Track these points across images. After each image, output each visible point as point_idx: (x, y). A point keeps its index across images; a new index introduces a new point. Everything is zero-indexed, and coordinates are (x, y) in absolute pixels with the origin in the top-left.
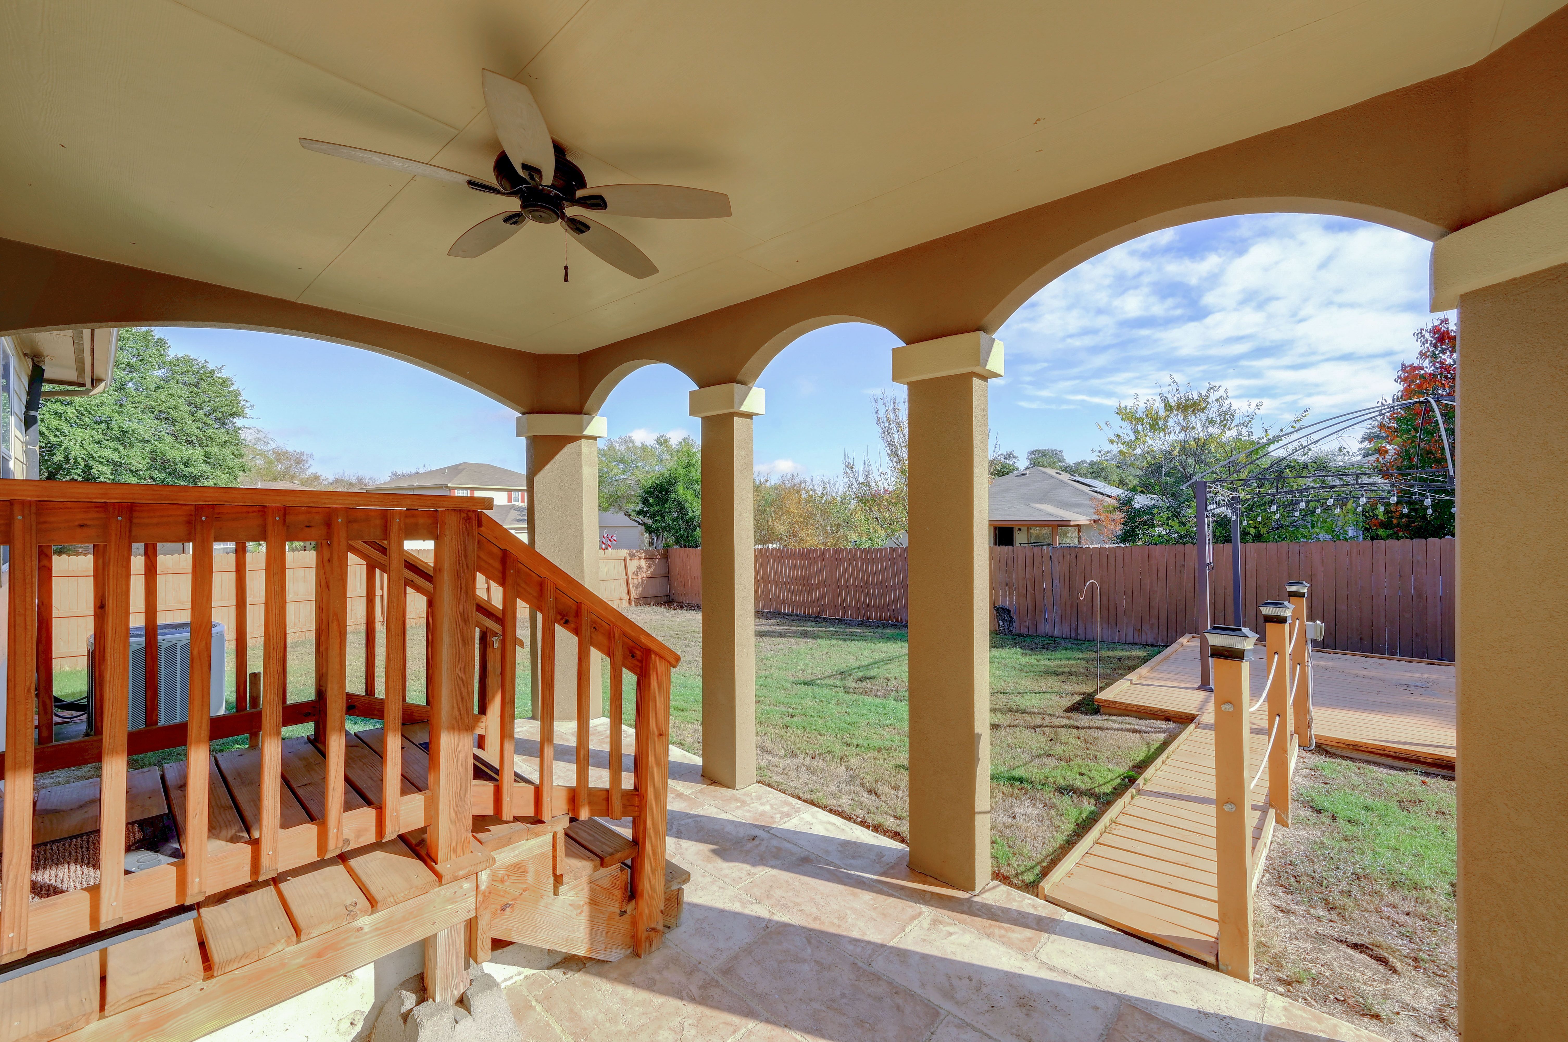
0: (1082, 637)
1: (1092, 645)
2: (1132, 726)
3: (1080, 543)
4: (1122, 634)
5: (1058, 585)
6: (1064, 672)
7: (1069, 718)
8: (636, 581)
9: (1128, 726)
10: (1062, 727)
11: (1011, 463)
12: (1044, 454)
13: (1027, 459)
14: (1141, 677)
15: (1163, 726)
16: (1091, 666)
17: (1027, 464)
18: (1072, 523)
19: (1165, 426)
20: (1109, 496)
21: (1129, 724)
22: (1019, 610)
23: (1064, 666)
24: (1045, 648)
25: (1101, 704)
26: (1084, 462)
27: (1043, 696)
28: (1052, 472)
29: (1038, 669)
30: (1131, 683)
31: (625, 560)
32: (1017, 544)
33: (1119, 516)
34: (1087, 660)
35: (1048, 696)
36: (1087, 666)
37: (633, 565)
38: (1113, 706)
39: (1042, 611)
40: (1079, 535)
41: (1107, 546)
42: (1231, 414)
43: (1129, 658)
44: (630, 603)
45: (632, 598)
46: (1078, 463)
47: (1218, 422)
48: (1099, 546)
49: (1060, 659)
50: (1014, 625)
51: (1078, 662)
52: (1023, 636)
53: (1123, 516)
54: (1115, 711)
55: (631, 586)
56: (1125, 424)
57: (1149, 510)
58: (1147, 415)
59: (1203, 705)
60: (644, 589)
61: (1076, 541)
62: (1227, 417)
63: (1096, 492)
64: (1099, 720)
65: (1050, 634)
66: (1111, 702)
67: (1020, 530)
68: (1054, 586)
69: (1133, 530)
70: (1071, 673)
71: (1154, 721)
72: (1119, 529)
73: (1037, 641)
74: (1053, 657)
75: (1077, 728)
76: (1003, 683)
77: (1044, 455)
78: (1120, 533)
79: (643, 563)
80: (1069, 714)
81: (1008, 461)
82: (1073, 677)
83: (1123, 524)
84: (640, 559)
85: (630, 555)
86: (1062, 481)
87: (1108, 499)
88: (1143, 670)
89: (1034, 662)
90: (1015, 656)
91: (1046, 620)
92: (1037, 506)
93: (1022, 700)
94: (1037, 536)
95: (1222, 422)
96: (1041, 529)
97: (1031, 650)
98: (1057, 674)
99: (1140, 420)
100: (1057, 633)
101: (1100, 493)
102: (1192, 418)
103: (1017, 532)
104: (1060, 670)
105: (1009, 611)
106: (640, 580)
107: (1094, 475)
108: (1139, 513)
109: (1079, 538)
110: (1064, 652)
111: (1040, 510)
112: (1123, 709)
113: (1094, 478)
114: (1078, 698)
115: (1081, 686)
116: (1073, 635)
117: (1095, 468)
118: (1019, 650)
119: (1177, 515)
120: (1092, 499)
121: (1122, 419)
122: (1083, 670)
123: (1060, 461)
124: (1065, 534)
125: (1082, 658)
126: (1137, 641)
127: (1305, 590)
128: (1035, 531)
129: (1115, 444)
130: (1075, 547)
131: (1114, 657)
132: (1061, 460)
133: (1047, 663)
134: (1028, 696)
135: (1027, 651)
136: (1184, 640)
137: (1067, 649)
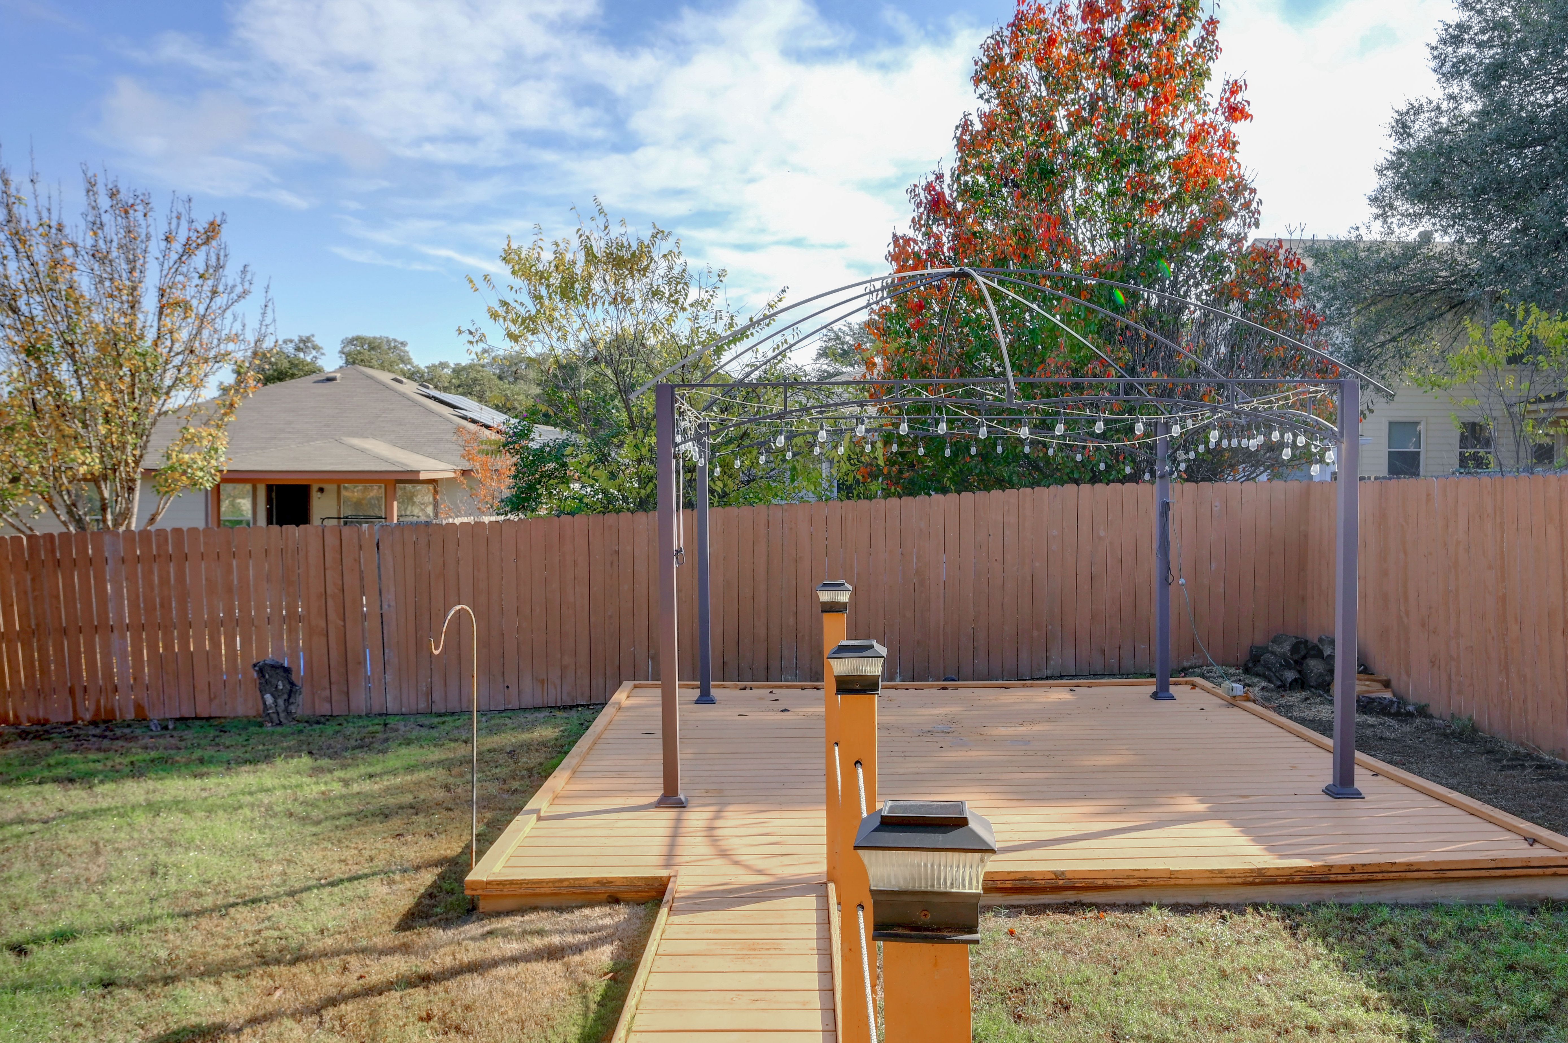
0: (439, 707)
1: (458, 723)
2: (546, 940)
3: (436, 515)
4: (514, 690)
5: (393, 604)
6: (401, 807)
7: (405, 949)
9: (538, 942)
10: (390, 986)
11: (308, 359)
12: (373, 345)
13: (342, 352)
14: (556, 798)
15: (608, 921)
16: (458, 781)
17: (341, 362)
18: (423, 476)
19: (587, 291)
20: (487, 427)
21: (540, 933)
22: (309, 664)
23: (401, 790)
24: (365, 745)
25: (479, 892)
26: (443, 365)
27: (349, 890)
28: (385, 377)
29: (344, 809)
30: (539, 819)
32: (316, 519)
33: (507, 462)
34: (448, 765)
35: (360, 887)
36: (451, 780)
38: (506, 891)
39: (360, 663)
40: (435, 499)
41: (486, 519)
42: (685, 284)
43: (528, 747)
46: (434, 366)
47: (667, 295)
48: (470, 519)
49: (394, 772)
50: (300, 699)
51: (432, 773)
52: (318, 723)
53: (514, 459)
54: (508, 904)
56: (519, 282)
57: (558, 452)
58: (557, 267)
59: (672, 846)
61: (430, 510)
62: (679, 288)
63: (464, 418)
64: (473, 939)
65: (376, 709)
66: (501, 883)
67: (321, 490)
68: (385, 607)
69: (531, 487)
70: (415, 809)
71: (587, 911)
72: (505, 488)
73: (350, 729)
74: (378, 769)
75: (425, 980)
76: (255, 870)
77: (372, 348)
78: (507, 493)
80: (408, 936)
81: (301, 355)
82: (421, 819)
83: (515, 477)
86: (403, 395)
87: (487, 432)
88: (558, 781)
89: (337, 788)
90: (294, 780)
91: (368, 679)
92: (356, 442)
93: (297, 918)
94: (358, 504)
95: (671, 295)
96: (365, 489)
97: (334, 755)
98: (385, 815)
99: (542, 276)
100: (392, 707)
101: (474, 421)
102: (629, 283)
103: (315, 495)
104: (391, 801)
105: (287, 671)
107: (460, 389)
108: (540, 456)
109: (436, 506)
110: (404, 751)
111: (362, 451)
112: (526, 895)
113: (464, 394)
114: (428, 877)
115: (435, 843)
116: (422, 706)
117: (463, 378)
118: (306, 761)
119: (603, 459)
120: (459, 430)
121: (514, 273)
122: (440, 794)
123: (403, 362)
124: (410, 499)
125: (440, 762)
126: (539, 702)
127: (844, 597)
128: (353, 493)
129: (501, 320)
130: (427, 524)
131: (501, 750)
132: (404, 359)
133: (367, 786)
134: (311, 899)
135: (324, 762)
136: (621, 696)
137: (408, 743)
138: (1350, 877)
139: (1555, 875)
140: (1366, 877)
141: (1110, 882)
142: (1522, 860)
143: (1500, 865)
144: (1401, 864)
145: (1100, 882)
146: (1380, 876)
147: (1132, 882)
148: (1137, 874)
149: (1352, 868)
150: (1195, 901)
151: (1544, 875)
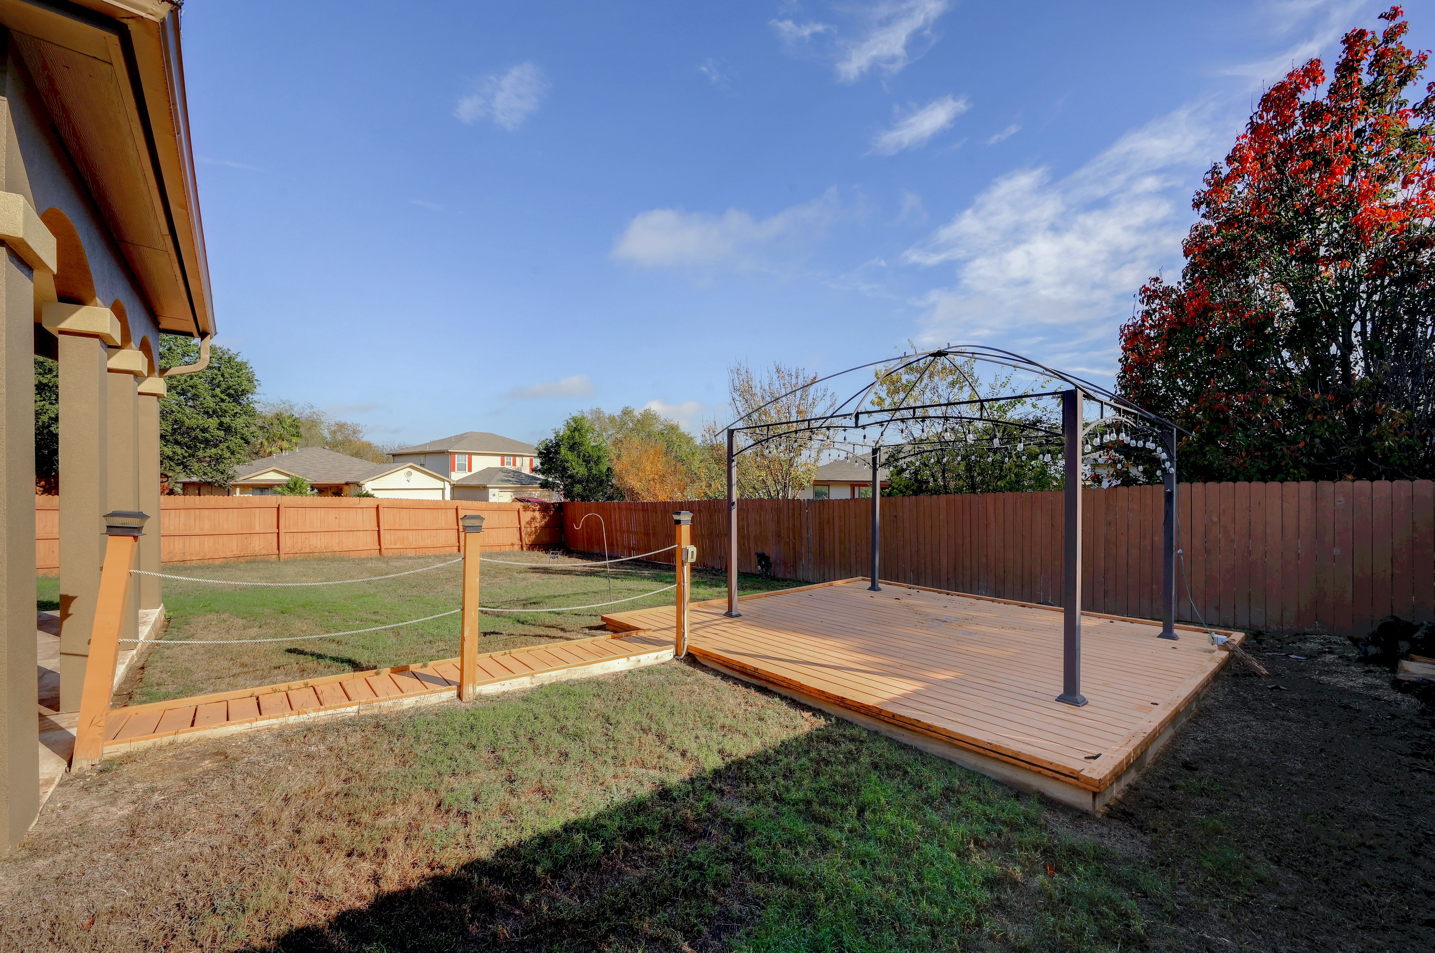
5: (812, 534)
8: (529, 530)
31: (518, 512)
37: (526, 516)
39: (800, 558)
44: (522, 549)
45: (524, 544)
55: (523, 534)
60: (537, 537)
65: (805, 579)
68: (809, 535)
79: (537, 514)
84: (534, 511)
85: (524, 507)
91: (803, 566)
105: (767, 557)
106: (533, 529)
138: (892, 721)
139: (1039, 773)
140: (901, 724)
141: (775, 681)
142: (1013, 751)
143: (994, 749)
144: (923, 723)
145: (771, 680)
146: (910, 727)
147: (785, 684)
148: (787, 681)
149: (893, 716)
150: (803, 701)
151: (1030, 770)
